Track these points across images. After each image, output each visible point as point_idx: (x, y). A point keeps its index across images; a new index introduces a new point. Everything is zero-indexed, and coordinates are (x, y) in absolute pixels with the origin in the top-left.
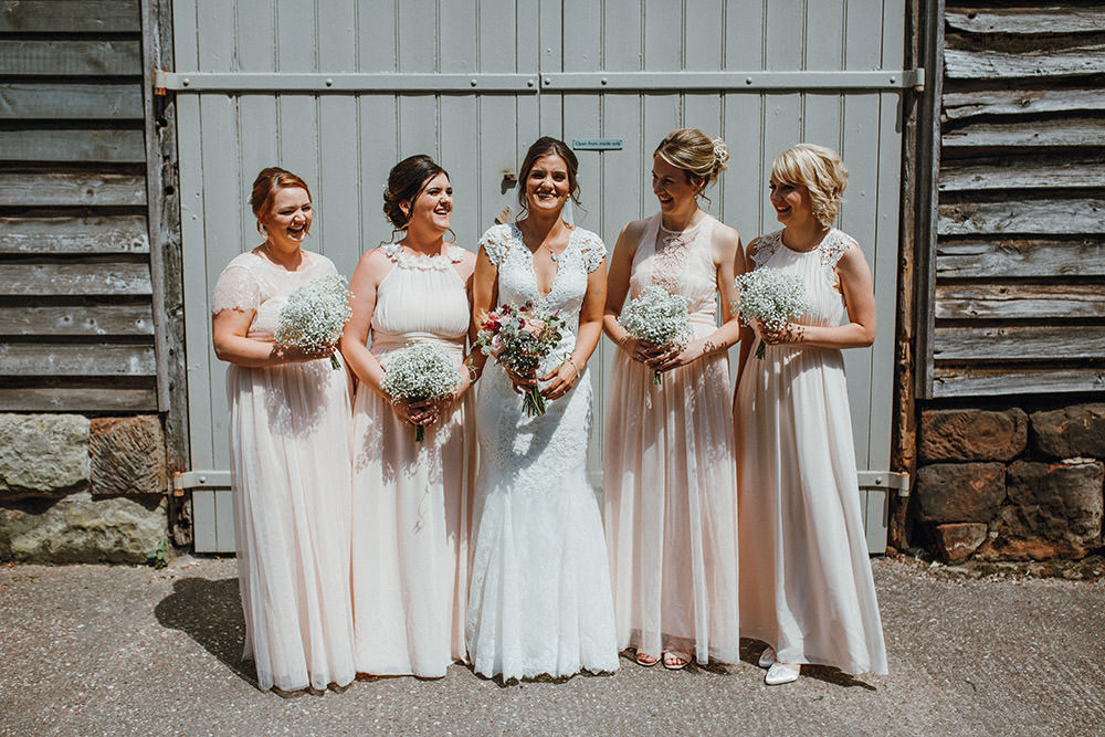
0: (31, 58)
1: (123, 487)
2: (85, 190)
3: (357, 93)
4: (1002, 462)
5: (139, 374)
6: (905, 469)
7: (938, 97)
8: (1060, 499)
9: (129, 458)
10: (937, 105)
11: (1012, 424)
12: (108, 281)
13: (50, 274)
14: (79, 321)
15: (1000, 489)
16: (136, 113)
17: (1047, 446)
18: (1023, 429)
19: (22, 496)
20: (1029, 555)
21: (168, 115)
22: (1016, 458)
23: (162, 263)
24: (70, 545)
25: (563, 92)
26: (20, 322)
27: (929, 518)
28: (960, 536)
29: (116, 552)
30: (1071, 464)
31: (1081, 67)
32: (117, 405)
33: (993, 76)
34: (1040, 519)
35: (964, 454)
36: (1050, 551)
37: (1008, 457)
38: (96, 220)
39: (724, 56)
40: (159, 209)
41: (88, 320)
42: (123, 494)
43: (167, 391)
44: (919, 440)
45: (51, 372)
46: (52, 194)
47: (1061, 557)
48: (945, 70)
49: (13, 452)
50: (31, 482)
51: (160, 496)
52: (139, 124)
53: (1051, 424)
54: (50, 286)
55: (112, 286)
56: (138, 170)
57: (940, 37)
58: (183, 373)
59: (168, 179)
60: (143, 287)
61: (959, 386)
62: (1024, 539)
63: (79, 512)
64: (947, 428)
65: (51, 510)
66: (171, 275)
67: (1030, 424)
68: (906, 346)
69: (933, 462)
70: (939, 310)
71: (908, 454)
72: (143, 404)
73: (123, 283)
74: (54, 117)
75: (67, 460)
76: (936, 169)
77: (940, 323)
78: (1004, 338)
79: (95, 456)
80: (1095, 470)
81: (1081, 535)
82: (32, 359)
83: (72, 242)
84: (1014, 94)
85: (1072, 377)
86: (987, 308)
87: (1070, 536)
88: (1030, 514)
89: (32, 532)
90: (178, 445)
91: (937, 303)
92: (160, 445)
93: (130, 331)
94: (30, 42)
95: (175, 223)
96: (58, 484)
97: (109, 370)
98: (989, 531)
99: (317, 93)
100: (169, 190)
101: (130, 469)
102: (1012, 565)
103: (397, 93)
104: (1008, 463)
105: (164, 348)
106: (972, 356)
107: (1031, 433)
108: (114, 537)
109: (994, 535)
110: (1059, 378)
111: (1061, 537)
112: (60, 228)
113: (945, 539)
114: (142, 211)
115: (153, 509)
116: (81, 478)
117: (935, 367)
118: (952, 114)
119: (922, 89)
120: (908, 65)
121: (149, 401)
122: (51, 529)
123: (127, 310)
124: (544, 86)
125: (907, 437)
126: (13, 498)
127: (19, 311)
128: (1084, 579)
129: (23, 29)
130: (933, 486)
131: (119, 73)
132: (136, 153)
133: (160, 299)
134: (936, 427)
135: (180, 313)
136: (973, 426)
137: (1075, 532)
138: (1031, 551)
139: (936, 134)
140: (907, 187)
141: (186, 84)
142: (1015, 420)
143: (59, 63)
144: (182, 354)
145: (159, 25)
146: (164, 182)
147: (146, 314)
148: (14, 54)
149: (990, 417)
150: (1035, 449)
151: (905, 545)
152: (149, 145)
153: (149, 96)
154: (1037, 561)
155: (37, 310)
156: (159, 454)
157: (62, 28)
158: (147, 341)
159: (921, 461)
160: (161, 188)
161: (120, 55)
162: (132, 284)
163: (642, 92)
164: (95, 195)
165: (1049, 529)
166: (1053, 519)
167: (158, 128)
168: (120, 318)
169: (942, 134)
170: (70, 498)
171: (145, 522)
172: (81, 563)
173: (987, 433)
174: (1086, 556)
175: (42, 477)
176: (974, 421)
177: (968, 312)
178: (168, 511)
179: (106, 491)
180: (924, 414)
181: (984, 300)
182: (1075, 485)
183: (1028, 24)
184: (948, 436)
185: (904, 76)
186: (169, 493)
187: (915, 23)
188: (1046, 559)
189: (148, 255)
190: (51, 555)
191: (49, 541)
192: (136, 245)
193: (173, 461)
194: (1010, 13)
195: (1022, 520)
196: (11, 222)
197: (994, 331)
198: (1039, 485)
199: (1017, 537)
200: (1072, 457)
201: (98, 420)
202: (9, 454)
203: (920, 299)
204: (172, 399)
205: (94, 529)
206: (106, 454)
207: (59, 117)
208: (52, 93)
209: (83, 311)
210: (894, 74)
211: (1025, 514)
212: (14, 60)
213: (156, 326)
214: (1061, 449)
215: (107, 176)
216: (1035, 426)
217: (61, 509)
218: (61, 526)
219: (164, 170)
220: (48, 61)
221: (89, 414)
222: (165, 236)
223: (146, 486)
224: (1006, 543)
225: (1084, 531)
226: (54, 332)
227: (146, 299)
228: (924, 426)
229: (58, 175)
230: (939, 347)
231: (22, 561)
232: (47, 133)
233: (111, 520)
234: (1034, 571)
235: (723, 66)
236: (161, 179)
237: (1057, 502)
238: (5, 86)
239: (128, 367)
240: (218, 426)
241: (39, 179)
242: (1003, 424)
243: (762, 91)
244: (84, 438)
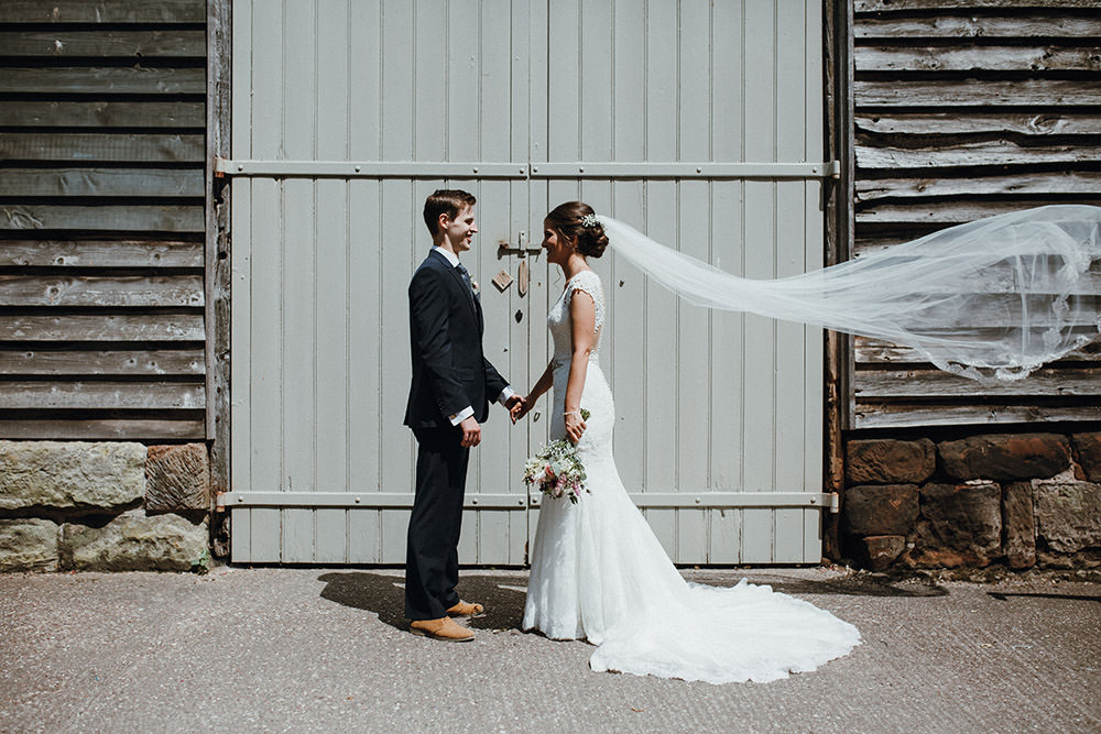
0: (114, 148)
1: (173, 504)
2: (153, 254)
3: (380, 178)
4: (916, 484)
5: (191, 407)
6: (835, 490)
7: (851, 183)
8: (965, 515)
9: (179, 479)
10: (851, 190)
11: (923, 452)
12: (168, 330)
13: (120, 323)
14: (142, 363)
15: (915, 506)
16: (197, 192)
17: (952, 470)
18: (933, 456)
19: (85, 512)
20: (941, 563)
21: (225, 195)
22: (927, 481)
23: (213, 315)
24: (125, 555)
25: (548, 178)
26: (93, 364)
27: (856, 531)
28: (883, 546)
29: (165, 561)
30: (972, 485)
31: (965, 161)
32: (172, 434)
33: (894, 167)
34: (950, 533)
35: (884, 477)
36: (959, 560)
37: (921, 479)
38: (160, 279)
39: (678, 150)
40: (214, 271)
41: (150, 362)
42: (172, 510)
43: (214, 422)
44: (846, 465)
45: (116, 405)
46: (125, 258)
47: (968, 565)
48: (856, 162)
49: (80, 474)
50: (94, 499)
51: (204, 512)
52: (201, 201)
53: (953, 450)
54: (120, 334)
55: (172, 333)
56: (198, 238)
57: (851, 135)
58: (228, 407)
59: (222, 246)
60: (197, 334)
61: (877, 420)
62: (937, 550)
63: (135, 526)
64: (869, 455)
65: (110, 525)
66: (221, 325)
67: (937, 452)
68: (833, 387)
69: (857, 484)
70: (858, 356)
71: (836, 477)
72: (193, 433)
73: (181, 331)
74: (131, 195)
75: (127, 481)
76: (851, 240)
77: (860, 366)
78: (912, 380)
79: (150, 477)
80: (993, 490)
81: (983, 546)
82: (100, 394)
83: (140, 297)
84: (913, 181)
85: (970, 412)
86: (897, 354)
87: (975, 547)
88: (940, 528)
89: (92, 544)
90: (220, 470)
91: (857, 350)
92: (206, 468)
93: (185, 371)
94: (114, 135)
95: (227, 283)
96: (118, 501)
97: (166, 404)
98: (906, 543)
99: (347, 177)
100: (222, 255)
101: (180, 489)
102: (927, 572)
103: (413, 178)
104: (921, 485)
105: (213, 386)
106: (886, 393)
107: (939, 459)
108: (163, 548)
109: (912, 546)
110: (959, 413)
111: (968, 548)
112: (130, 286)
113: (870, 549)
114: (200, 272)
115: (198, 524)
116: (138, 496)
117: (857, 403)
118: (863, 197)
119: (838, 177)
120: (826, 159)
121: (199, 430)
122: (110, 540)
123: (183, 354)
124: (533, 173)
125: (836, 462)
126: (77, 514)
127: (91, 354)
128: (988, 582)
129: (110, 125)
130: (859, 504)
131: (186, 160)
132: (198, 224)
133: (212, 345)
134: (859, 454)
135: (227, 357)
136: (890, 454)
137: (979, 544)
138: (943, 560)
139: (851, 213)
140: (829, 256)
141: (240, 170)
142: (925, 448)
143: (137, 153)
144: (228, 391)
145: (220, 122)
146: (218, 248)
147: (199, 357)
148: (101, 144)
149: (904, 446)
150: (943, 473)
151: (837, 556)
152: (208, 218)
153: (210, 179)
154: (949, 569)
155: (107, 353)
156: (205, 475)
157: (141, 125)
158: (200, 380)
159: (848, 483)
160: (216, 253)
161: (187, 146)
162: (189, 333)
163: (612, 178)
164: (161, 259)
165: (957, 541)
166: (960, 532)
167: (216, 204)
168: (178, 361)
169: (855, 212)
170: (127, 513)
171: (190, 534)
172: (133, 570)
173: (902, 460)
174: (989, 565)
175: (104, 495)
176: (890, 449)
177: (882, 357)
178: (210, 527)
179: (158, 508)
180: (849, 443)
181: (895, 347)
182: (977, 504)
183: (921, 126)
184: (869, 462)
185: (824, 167)
186: (211, 509)
187: (831, 125)
188: (956, 567)
189: (204, 308)
190: (108, 563)
191: (107, 552)
192: (193, 300)
193: (216, 483)
194: (906, 118)
195: (934, 533)
196: (89, 281)
197: (905, 374)
198: (948, 503)
199: (930, 548)
200: (973, 479)
201: (154, 447)
202: (76, 475)
203: (843, 347)
204: (217, 429)
205: (146, 541)
206: (160, 476)
207: (135, 195)
208: (128, 176)
209: (145, 355)
210: (817, 166)
211: (937, 527)
212: (101, 150)
213: (207, 367)
214: (964, 473)
215: (172, 243)
216: (942, 454)
217: (118, 523)
218: (118, 538)
219: (219, 238)
220: (128, 151)
221: (146, 442)
222: (217, 293)
223: (193, 503)
224: (922, 553)
225: (986, 543)
226: (121, 372)
227: (200, 345)
228: (849, 453)
229: (131, 242)
230: (859, 387)
231: (82, 569)
232: (123, 208)
233: (162, 532)
234: (946, 576)
235: (678, 159)
236: (216, 246)
237: (962, 517)
238: (92, 170)
239: (182, 402)
240: (256, 453)
241: (115, 246)
242: (915, 451)
243: (710, 178)
244: (142, 462)
